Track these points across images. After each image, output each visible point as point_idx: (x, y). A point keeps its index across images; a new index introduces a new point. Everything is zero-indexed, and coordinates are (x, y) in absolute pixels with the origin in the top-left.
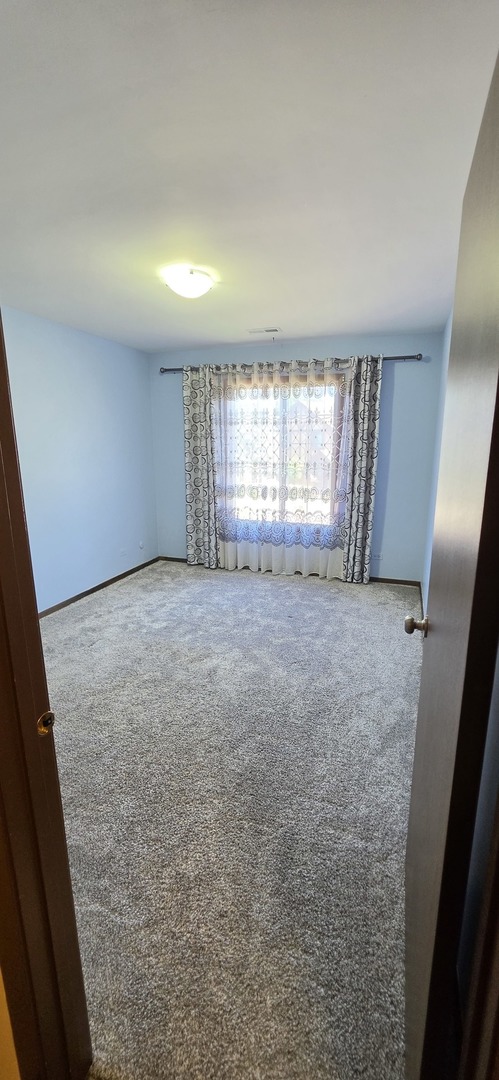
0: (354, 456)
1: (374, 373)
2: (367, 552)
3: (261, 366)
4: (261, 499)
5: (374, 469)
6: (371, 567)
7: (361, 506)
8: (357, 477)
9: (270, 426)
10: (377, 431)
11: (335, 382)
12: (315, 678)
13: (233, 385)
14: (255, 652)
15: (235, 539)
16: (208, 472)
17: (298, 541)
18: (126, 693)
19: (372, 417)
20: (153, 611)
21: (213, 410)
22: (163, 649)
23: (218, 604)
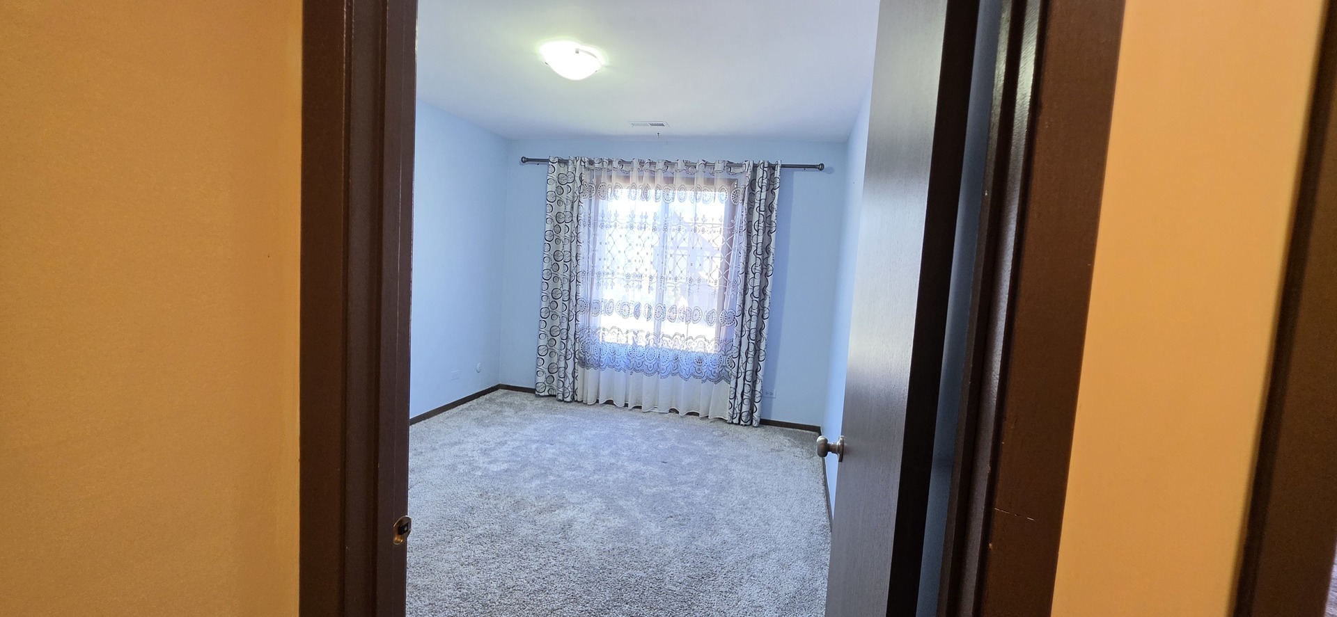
0: (746, 273)
1: (771, 181)
2: (758, 388)
3: (642, 163)
4: (632, 318)
5: (768, 289)
6: (762, 407)
7: (753, 331)
8: (748, 297)
9: (649, 232)
10: (772, 245)
11: (726, 187)
12: (696, 535)
13: (608, 183)
14: (621, 503)
15: (598, 365)
16: (570, 282)
17: (675, 372)
18: (453, 549)
19: (767, 229)
20: (491, 450)
21: (581, 209)
22: (503, 497)
23: (573, 444)
